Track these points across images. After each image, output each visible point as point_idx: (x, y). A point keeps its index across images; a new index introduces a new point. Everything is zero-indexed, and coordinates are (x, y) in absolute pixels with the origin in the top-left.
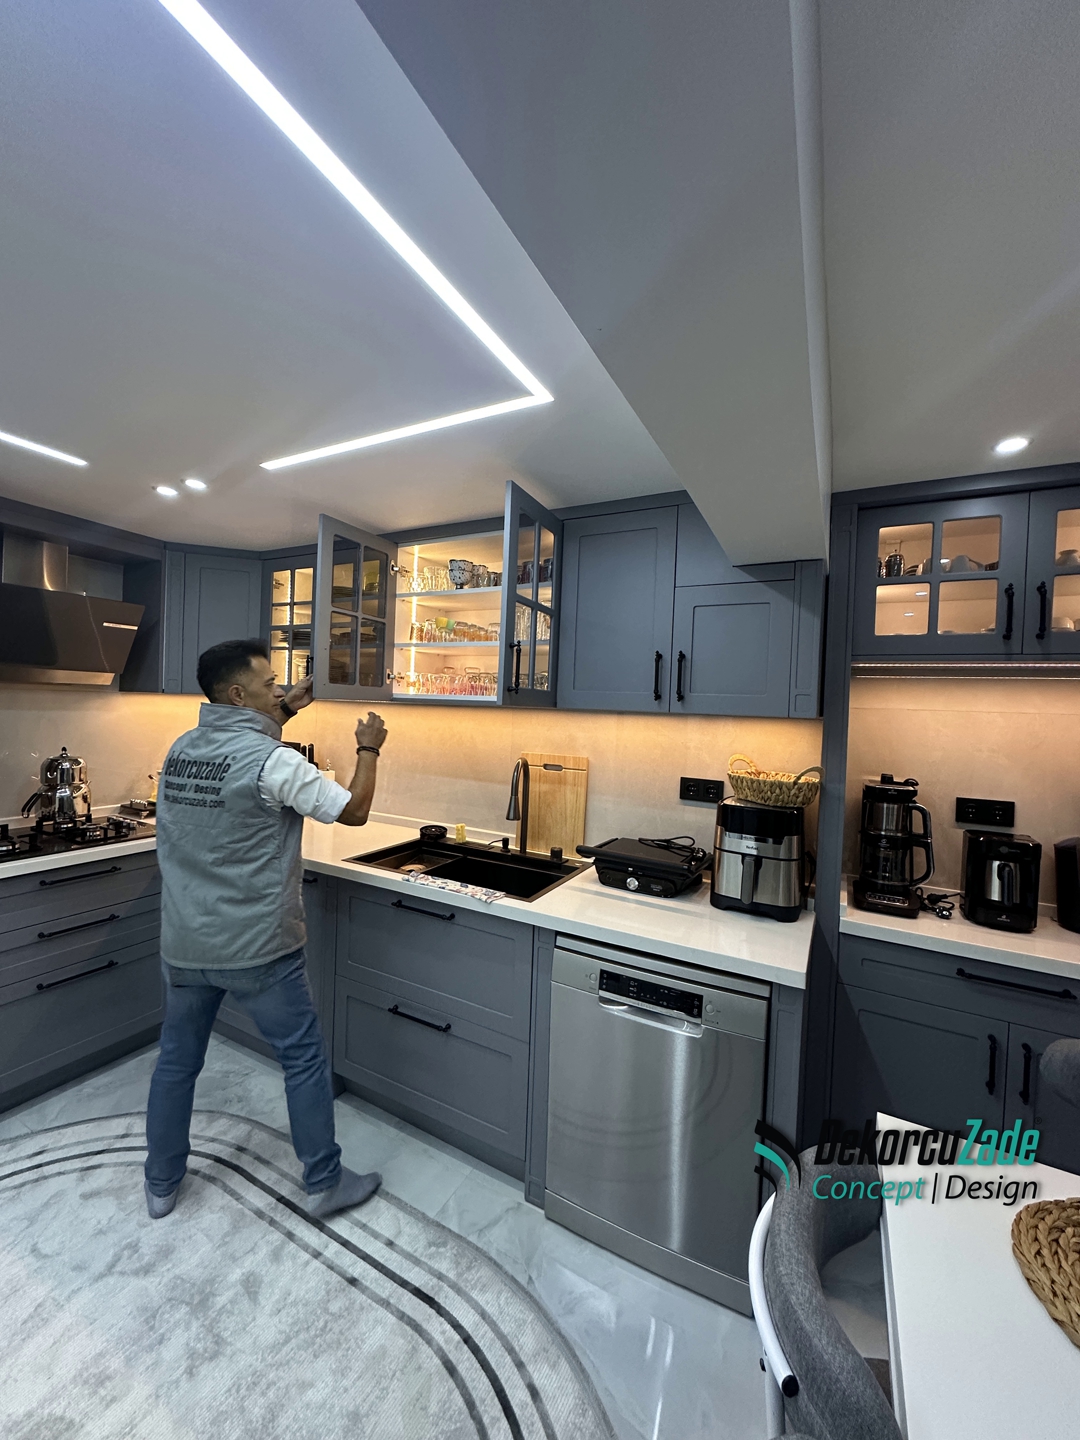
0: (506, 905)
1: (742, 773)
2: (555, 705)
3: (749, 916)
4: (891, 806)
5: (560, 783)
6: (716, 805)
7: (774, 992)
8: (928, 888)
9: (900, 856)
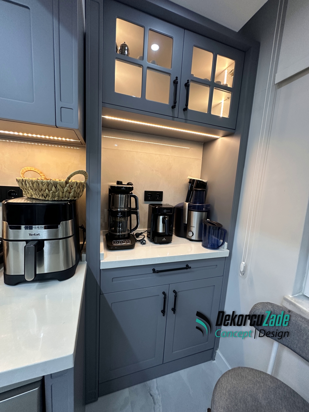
4: (122, 196)
9: (126, 219)
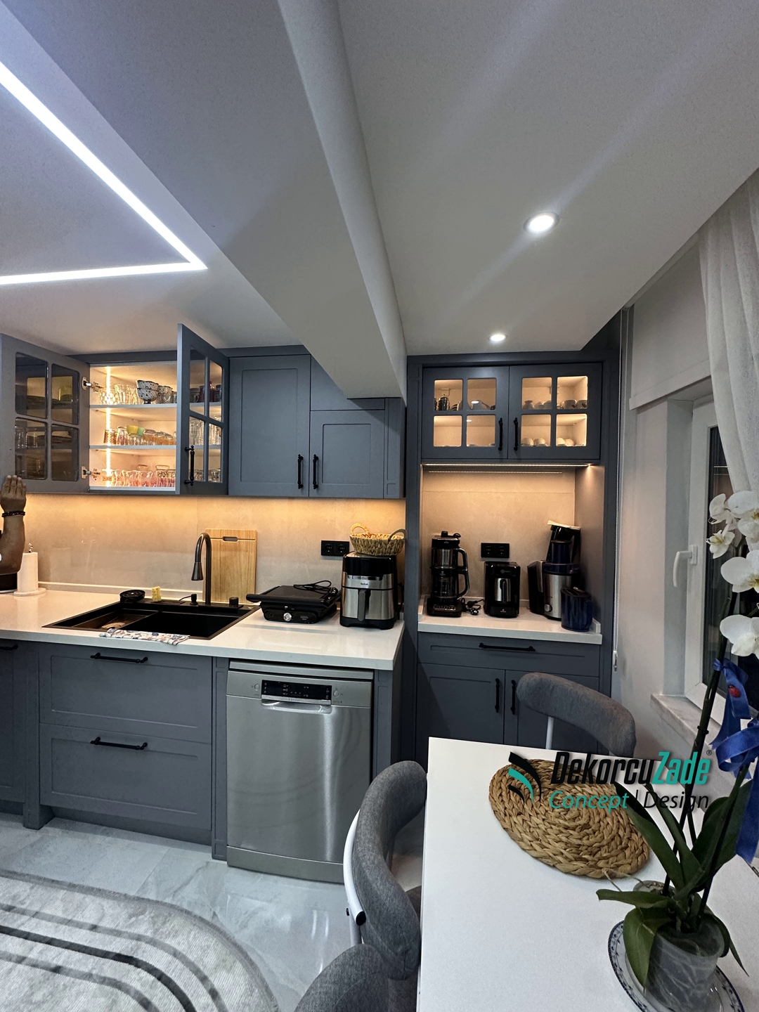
0: (190, 644)
1: (359, 536)
2: (227, 493)
3: (363, 629)
4: (446, 550)
5: (236, 550)
6: (342, 558)
7: (377, 674)
8: (468, 598)
9: (451, 581)
